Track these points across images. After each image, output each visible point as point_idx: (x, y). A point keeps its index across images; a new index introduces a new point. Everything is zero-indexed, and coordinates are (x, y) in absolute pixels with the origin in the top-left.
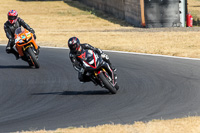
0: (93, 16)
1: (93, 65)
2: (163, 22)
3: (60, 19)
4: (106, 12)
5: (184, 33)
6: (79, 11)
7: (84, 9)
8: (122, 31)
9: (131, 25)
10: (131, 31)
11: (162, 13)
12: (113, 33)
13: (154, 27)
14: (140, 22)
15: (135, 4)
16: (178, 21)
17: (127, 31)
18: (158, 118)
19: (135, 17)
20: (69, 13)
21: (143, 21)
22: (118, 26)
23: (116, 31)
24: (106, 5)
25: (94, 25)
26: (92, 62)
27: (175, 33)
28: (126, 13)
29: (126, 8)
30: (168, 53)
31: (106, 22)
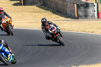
0: (51, 13)
1: (54, 32)
2: (86, 16)
3: (34, 14)
4: (57, 11)
5: (97, 22)
6: (44, 11)
7: (46, 10)
8: (66, 20)
9: (70, 17)
10: (70, 20)
11: (86, 11)
12: (61, 22)
13: (81, 18)
14: (75, 16)
15: (72, 7)
16: (94, 15)
17: (68, 20)
18: (84, 64)
19: (72, 14)
20: (39, 12)
21: (76, 16)
22: (63, 18)
23: (62, 20)
24: (57, 7)
25: (51, 17)
26: (53, 31)
27: (92, 21)
28: (68, 12)
29: (67, 9)
30: (89, 32)
31: (58, 16)
